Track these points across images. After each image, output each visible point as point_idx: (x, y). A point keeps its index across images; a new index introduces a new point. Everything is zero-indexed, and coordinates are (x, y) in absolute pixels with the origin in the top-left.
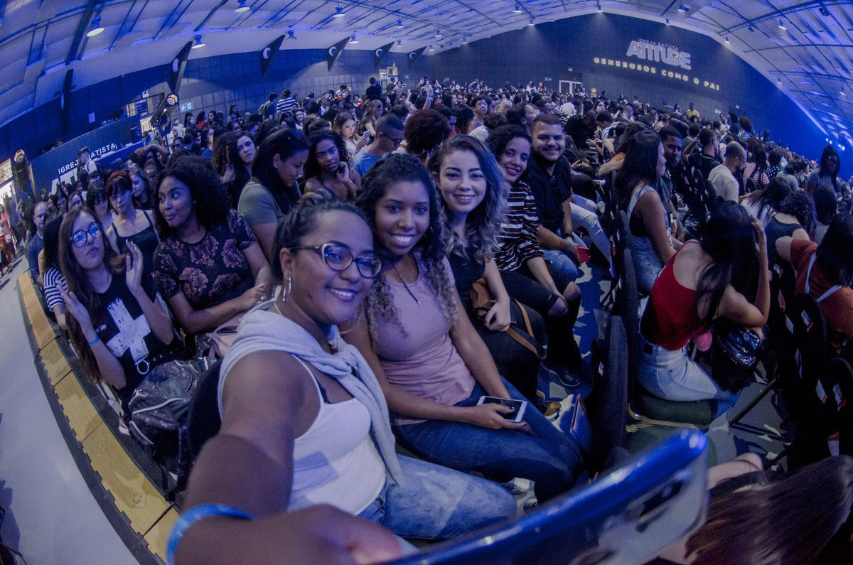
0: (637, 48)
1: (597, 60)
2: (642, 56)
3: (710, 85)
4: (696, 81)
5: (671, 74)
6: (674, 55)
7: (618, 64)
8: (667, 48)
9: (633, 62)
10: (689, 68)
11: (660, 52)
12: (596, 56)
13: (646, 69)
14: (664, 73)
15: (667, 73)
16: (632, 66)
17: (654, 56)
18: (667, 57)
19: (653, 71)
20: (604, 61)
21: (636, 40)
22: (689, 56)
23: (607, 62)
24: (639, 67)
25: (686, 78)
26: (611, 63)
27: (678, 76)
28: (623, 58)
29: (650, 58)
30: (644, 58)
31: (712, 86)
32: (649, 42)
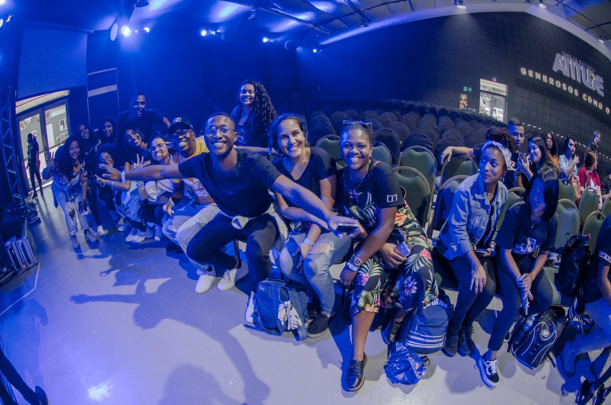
1: (523, 71)
2: (566, 73)
4: (608, 111)
5: (590, 100)
6: (591, 78)
7: (545, 78)
8: (586, 68)
9: (558, 80)
10: (603, 94)
12: (523, 67)
13: (570, 90)
14: (584, 96)
15: (587, 98)
16: (558, 84)
18: (586, 79)
19: (576, 92)
20: (531, 73)
21: (561, 53)
22: (602, 81)
23: (534, 74)
24: (564, 87)
25: (600, 105)
26: (538, 76)
27: (595, 103)
28: (551, 74)
29: (573, 77)
30: (569, 76)
32: (572, 58)
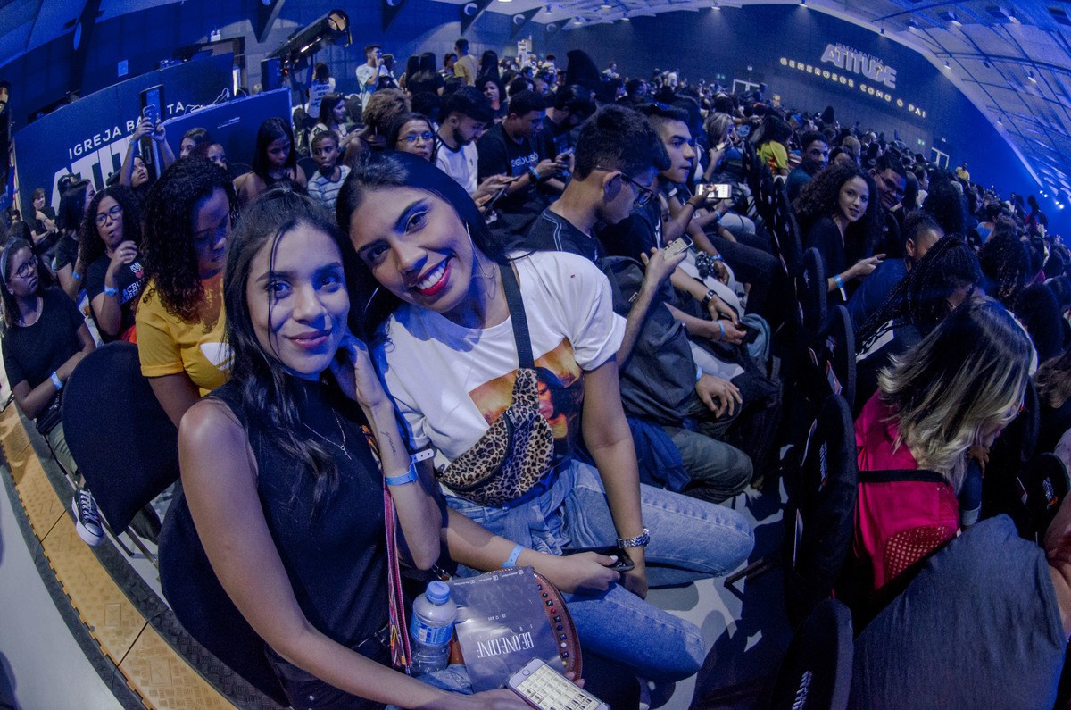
0: (834, 53)
1: (783, 61)
2: (838, 63)
3: (915, 110)
4: (900, 103)
5: (871, 91)
6: (878, 69)
7: (809, 69)
8: (869, 59)
9: (827, 70)
10: (893, 86)
11: (861, 62)
12: (784, 56)
13: (843, 80)
14: (863, 87)
15: (867, 89)
16: (826, 74)
17: (853, 67)
18: (868, 70)
19: (851, 83)
20: (792, 64)
21: (835, 45)
22: (894, 72)
23: (796, 65)
24: (835, 77)
25: (888, 98)
26: (801, 66)
27: (879, 94)
28: (817, 63)
29: (849, 68)
30: (842, 67)
31: (918, 111)
32: (850, 49)
